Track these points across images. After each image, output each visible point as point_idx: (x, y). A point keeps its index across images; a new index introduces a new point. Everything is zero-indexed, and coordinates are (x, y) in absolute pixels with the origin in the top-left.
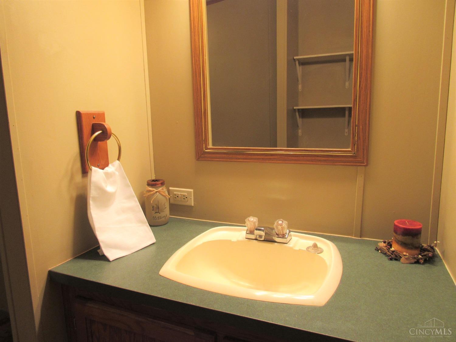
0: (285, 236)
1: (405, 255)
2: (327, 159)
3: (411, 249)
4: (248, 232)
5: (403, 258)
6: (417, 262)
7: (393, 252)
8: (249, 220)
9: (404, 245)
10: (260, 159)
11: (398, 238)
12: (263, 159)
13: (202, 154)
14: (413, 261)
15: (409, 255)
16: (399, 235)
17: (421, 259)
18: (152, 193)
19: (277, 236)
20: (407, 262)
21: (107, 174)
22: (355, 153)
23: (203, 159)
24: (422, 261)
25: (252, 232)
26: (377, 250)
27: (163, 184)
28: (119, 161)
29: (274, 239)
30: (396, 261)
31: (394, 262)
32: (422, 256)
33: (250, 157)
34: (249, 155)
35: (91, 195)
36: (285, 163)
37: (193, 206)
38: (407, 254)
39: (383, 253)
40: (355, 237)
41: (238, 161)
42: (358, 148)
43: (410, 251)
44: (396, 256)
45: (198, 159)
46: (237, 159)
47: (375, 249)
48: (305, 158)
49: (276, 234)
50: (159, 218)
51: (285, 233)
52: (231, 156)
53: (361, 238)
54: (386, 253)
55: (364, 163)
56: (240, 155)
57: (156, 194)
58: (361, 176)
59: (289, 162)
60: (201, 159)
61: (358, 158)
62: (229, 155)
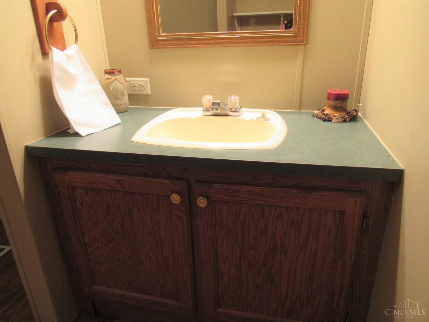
0: (237, 110)
1: (335, 116)
2: (272, 40)
3: (341, 111)
4: (204, 110)
5: (334, 118)
6: (345, 121)
7: (327, 115)
8: (205, 97)
9: (335, 108)
10: (212, 43)
11: (331, 103)
12: (214, 43)
13: (156, 42)
14: (342, 120)
15: (339, 115)
16: (331, 101)
17: (348, 118)
18: (111, 80)
19: (230, 110)
20: (337, 121)
21: (67, 56)
22: (296, 33)
23: (157, 47)
24: (348, 120)
25: (207, 110)
26: (313, 116)
27: (120, 72)
28: (77, 45)
29: (228, 113)
30: (329, 122)
31: (327, 123)
32: (348, 116)
33: (201, 42)
34: (201, 40)
35: (55, 76)
36: (235, 46)
37: (150, 95)
38: (338, 115)
39: (318, 118)
40: (295, 110)
41: (191, 47)
42: (299, 28)
43: (339, 113)
44: (329, 118)
45: (152, 47)
46: (189, 45)
47: (312, 116)
48: (253, 40)
49: (229, 109)
50: (120, 105)
51: (237, 107)
52: (184, 42)
53: (299, 110)
54: (320, 117)
55: (304, 42)
56: (192, 40)
57: (115, 81)
58: (301, 55)
59: (238, 45)
60: (154, 47)
61: (298, 38)
62: (182, 41)
